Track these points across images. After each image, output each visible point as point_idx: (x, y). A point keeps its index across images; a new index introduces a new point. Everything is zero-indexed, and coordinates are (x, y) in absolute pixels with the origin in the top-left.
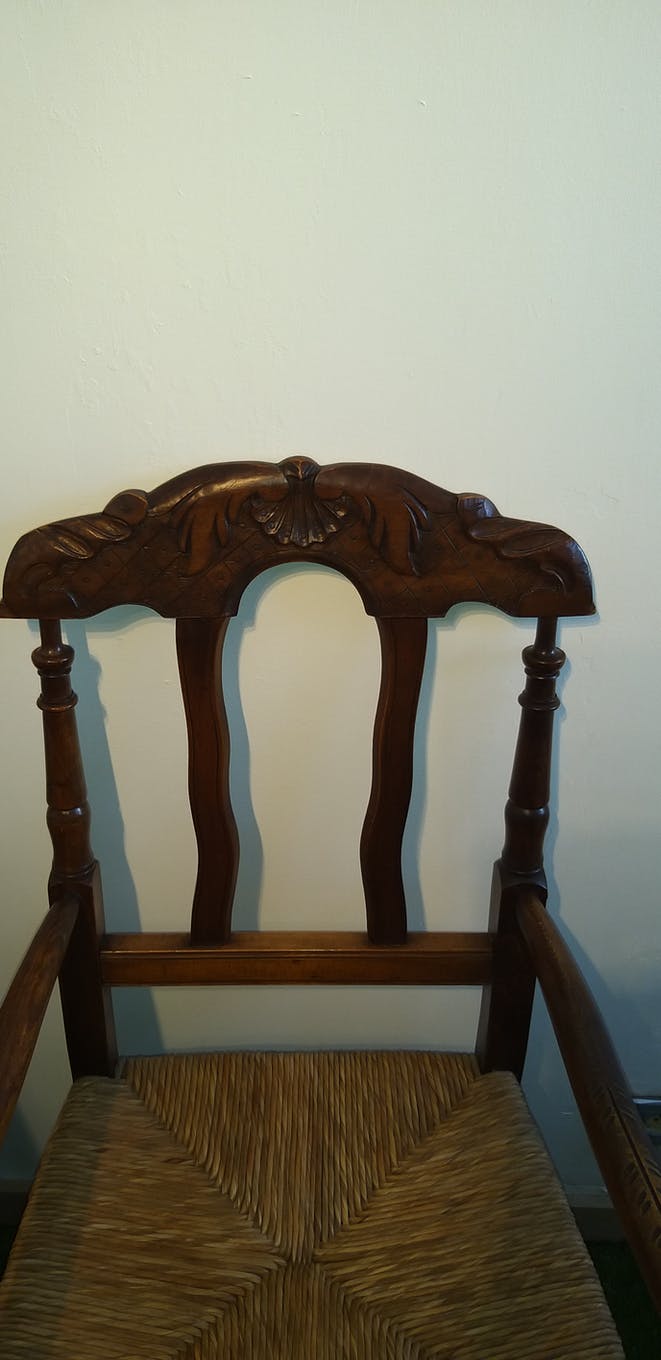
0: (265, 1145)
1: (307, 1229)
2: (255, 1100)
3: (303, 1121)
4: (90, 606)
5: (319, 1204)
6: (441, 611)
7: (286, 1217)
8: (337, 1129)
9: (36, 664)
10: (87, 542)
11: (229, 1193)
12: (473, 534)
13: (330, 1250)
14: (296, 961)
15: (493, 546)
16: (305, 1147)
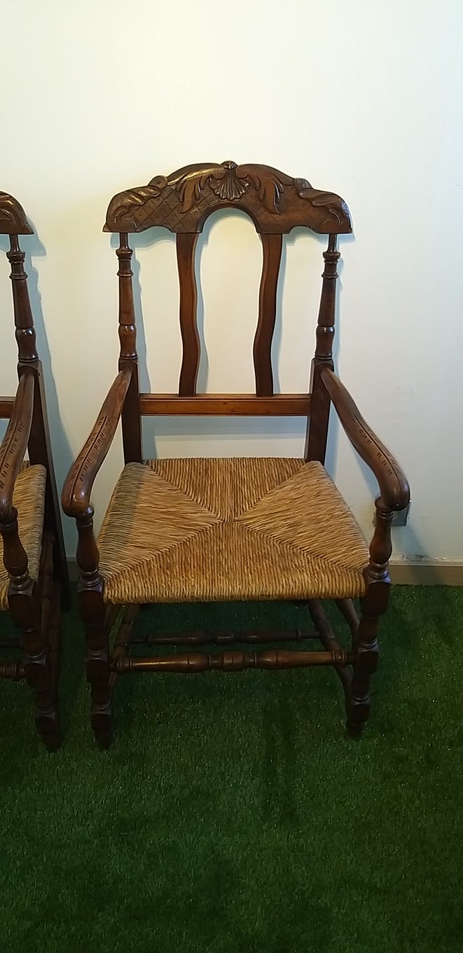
0: (212, 485)
1: (231, 511)
2: (206, 472)
3: (228, 477)
4: (140, 227)
5: (236, 503)
6: (288, 231)
7: (222, 508)
8: (243, 481)
9: (117, 255)
10: (141, 197)
11: (197, 501)
12: (301, 194)
13: (240, 517)
14: (225, 403)
15: (309, 200)
16: (229, 486)
